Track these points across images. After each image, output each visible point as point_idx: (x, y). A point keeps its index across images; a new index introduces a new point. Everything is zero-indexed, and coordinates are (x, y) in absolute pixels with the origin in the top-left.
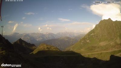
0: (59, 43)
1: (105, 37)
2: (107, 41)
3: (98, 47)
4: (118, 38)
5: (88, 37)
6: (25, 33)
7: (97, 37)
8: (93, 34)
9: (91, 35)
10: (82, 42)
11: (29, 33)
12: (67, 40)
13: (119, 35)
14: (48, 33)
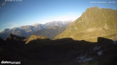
0: (48, 32)
1: (93, 24)
2: (95, 28)
3: (87, 33)
4: (106, 24)
5: (76, 24)
6: (15, 28)
7: (85, 24)
8: (80, 21)
9: (79, 22)
10: (70, 29)
11: (19, 27)
12: (55, 28)
13: (106, 21)
14: (36, 25)
